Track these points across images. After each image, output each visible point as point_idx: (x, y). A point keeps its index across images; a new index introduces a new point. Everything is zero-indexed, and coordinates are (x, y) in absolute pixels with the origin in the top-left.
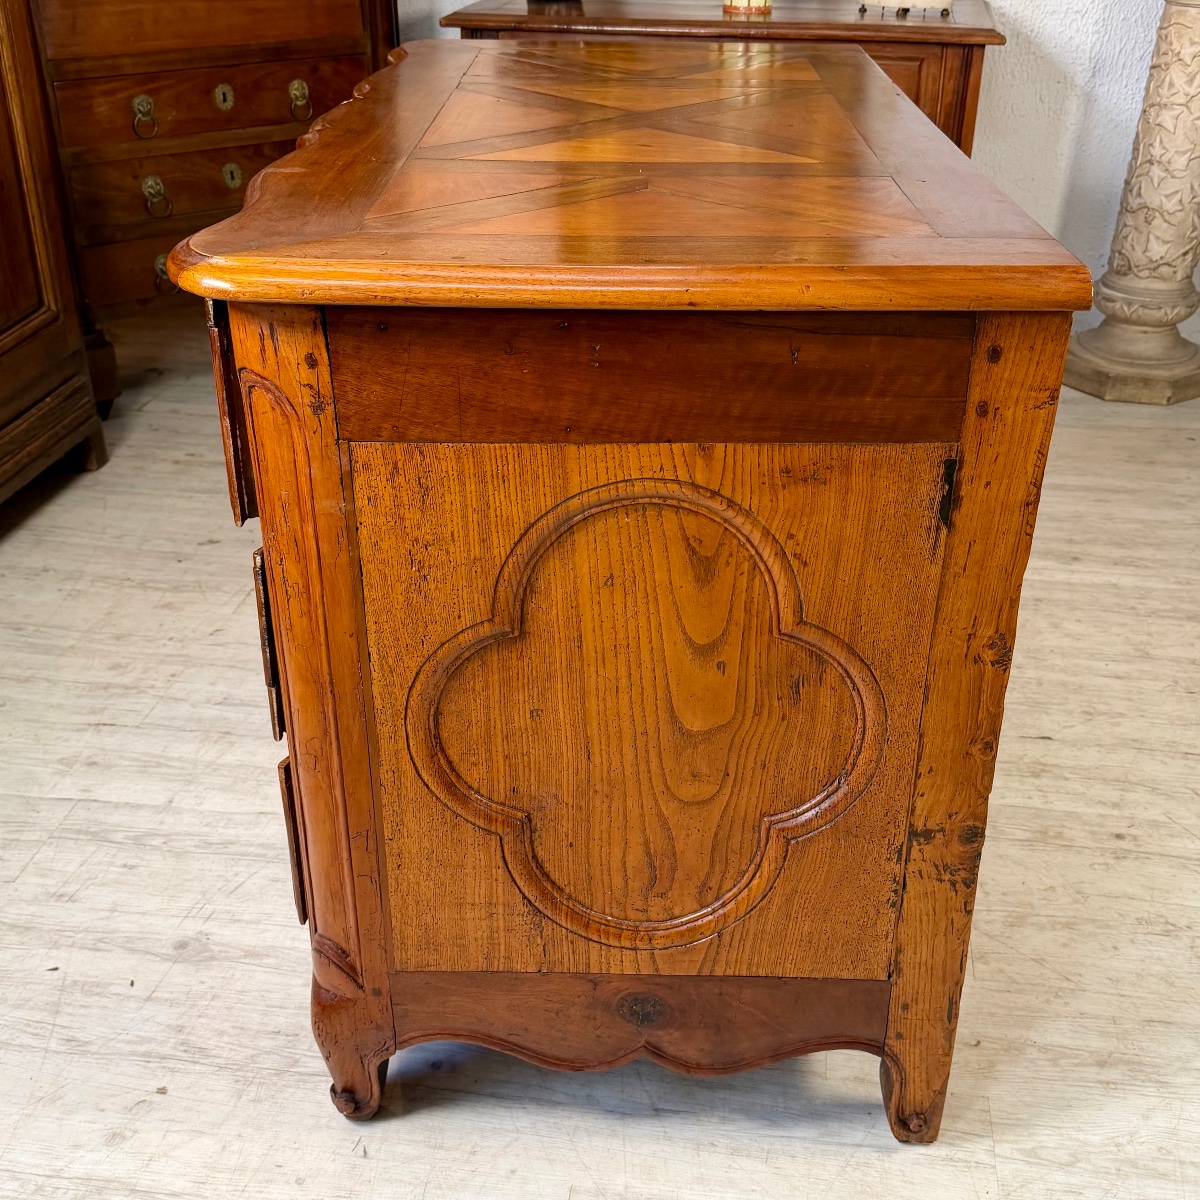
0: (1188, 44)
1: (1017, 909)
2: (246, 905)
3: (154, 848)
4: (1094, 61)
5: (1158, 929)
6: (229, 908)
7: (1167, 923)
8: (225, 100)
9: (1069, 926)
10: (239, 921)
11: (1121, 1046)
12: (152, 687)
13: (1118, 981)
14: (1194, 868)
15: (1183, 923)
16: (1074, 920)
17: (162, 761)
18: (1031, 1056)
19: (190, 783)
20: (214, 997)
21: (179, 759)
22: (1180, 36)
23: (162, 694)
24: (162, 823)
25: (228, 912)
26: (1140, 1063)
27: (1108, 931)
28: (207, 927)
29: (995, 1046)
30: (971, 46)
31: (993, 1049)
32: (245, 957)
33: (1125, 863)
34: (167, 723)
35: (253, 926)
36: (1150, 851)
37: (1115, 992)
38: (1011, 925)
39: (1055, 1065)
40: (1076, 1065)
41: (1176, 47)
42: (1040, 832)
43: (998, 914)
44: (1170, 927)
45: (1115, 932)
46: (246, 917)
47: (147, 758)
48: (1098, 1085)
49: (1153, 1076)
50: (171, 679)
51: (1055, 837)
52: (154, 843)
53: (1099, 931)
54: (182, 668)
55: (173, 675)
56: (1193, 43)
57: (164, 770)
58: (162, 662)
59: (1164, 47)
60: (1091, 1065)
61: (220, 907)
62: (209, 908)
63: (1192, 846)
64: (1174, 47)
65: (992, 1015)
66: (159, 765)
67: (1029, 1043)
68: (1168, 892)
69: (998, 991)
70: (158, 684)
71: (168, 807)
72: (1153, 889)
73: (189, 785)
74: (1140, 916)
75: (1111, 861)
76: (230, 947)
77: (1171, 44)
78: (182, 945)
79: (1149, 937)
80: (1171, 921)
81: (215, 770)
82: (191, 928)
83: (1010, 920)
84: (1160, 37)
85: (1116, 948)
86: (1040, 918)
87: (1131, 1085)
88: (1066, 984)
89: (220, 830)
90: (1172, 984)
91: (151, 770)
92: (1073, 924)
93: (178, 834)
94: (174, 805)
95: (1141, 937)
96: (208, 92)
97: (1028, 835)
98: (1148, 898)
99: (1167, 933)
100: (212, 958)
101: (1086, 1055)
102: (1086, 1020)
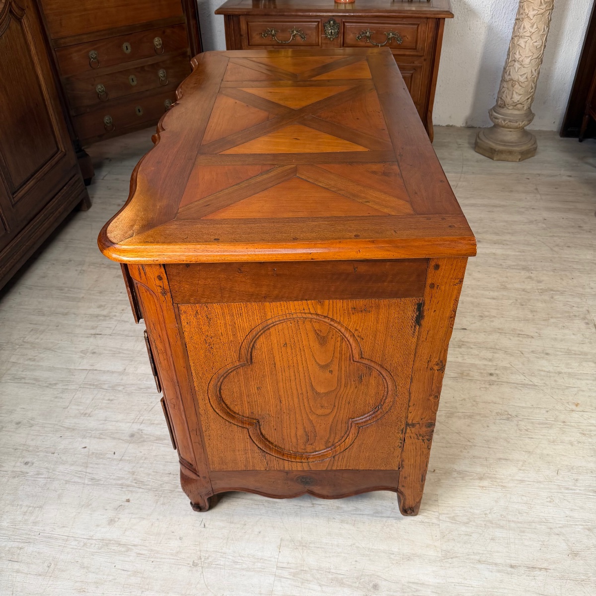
0: (531, 10)
1: (451, 410)
2: (156, 416)
3: (120, 391)
5: (504, 417)
6: (149, 418)
7: (508, 414)
8: (127, 49)
9: (470, 417)
10: (154, 424)
11: (489, 471)
12: (115, 316)
13: (488, 441)
14: (520, 388)
15: (514, 414)
16: (472, 414)
17: (121, 351)
18: (454, 476)
19: (132, 361)
20: (146, 459)
21: (127, 350)
22: (528, 7)
23: (119, 319)
24: (122, 379)
25: (149, 420)
26: (496, 478)
27: (485, 419)
28: (141, 427)
29: (441, 472)
30: (439, 18)
31: (440, 473)
32: (156, 440)
33: (493, 387)
34: (121, 333)
35: (159, 426)
36: (503, 381)
37: (487, 446)
38: (448, 417)
39: (463, 480)
40: (471, 479)
41: (527, 11)
42: (461, 373)
43: (444, 412)
44: (510, 416)
45: (488, 419)
46: (156, 422)
47: (115, 350)
48: (479, 488)
49: (500, 483)
50: (122, 311)
51: (466, 376)
52: (119, 389)
53: (482, 419)
54: (126, 306)
55: (123, 310)
57: (121, 355)
58: (118, 304)
59: (522, 11)
60: (477, 479)
61: (146, 418)
62: (142, 418)
63: (519, 378)
64: (526, 11)
65: (440, 458)
66: (120, 353)
67: (454, 470)
68: (509, 399)
69: (443, 447)
70: (117, 314)
71: (123, 373)
72: (503, 398)
73: (132, 362)
74: (498, 411)
75: (488, 386)
76: (151, 436)
77: (525, 10)
78: (132, 436)
79: (501, 421)
80: (510, 413)
81: (141, 354)
82: (136, 427)
83: (448, 414)
84: (520, 6)
85: (488, 426)
86: (460, 413)
87: (491, 487)
88: (468, 443)
89: (145, 382)
90: (509, 442)
91: (117, 355)
92: (473, 416)
93: (128, 385)
94: (126, 371)
95: (498, 421)
96: (120, 46)
97: (456, 375)
98: (501, 403)
99: (508, 419)
100: (144, 441)
101: (475, 475)
102: (476, 459)
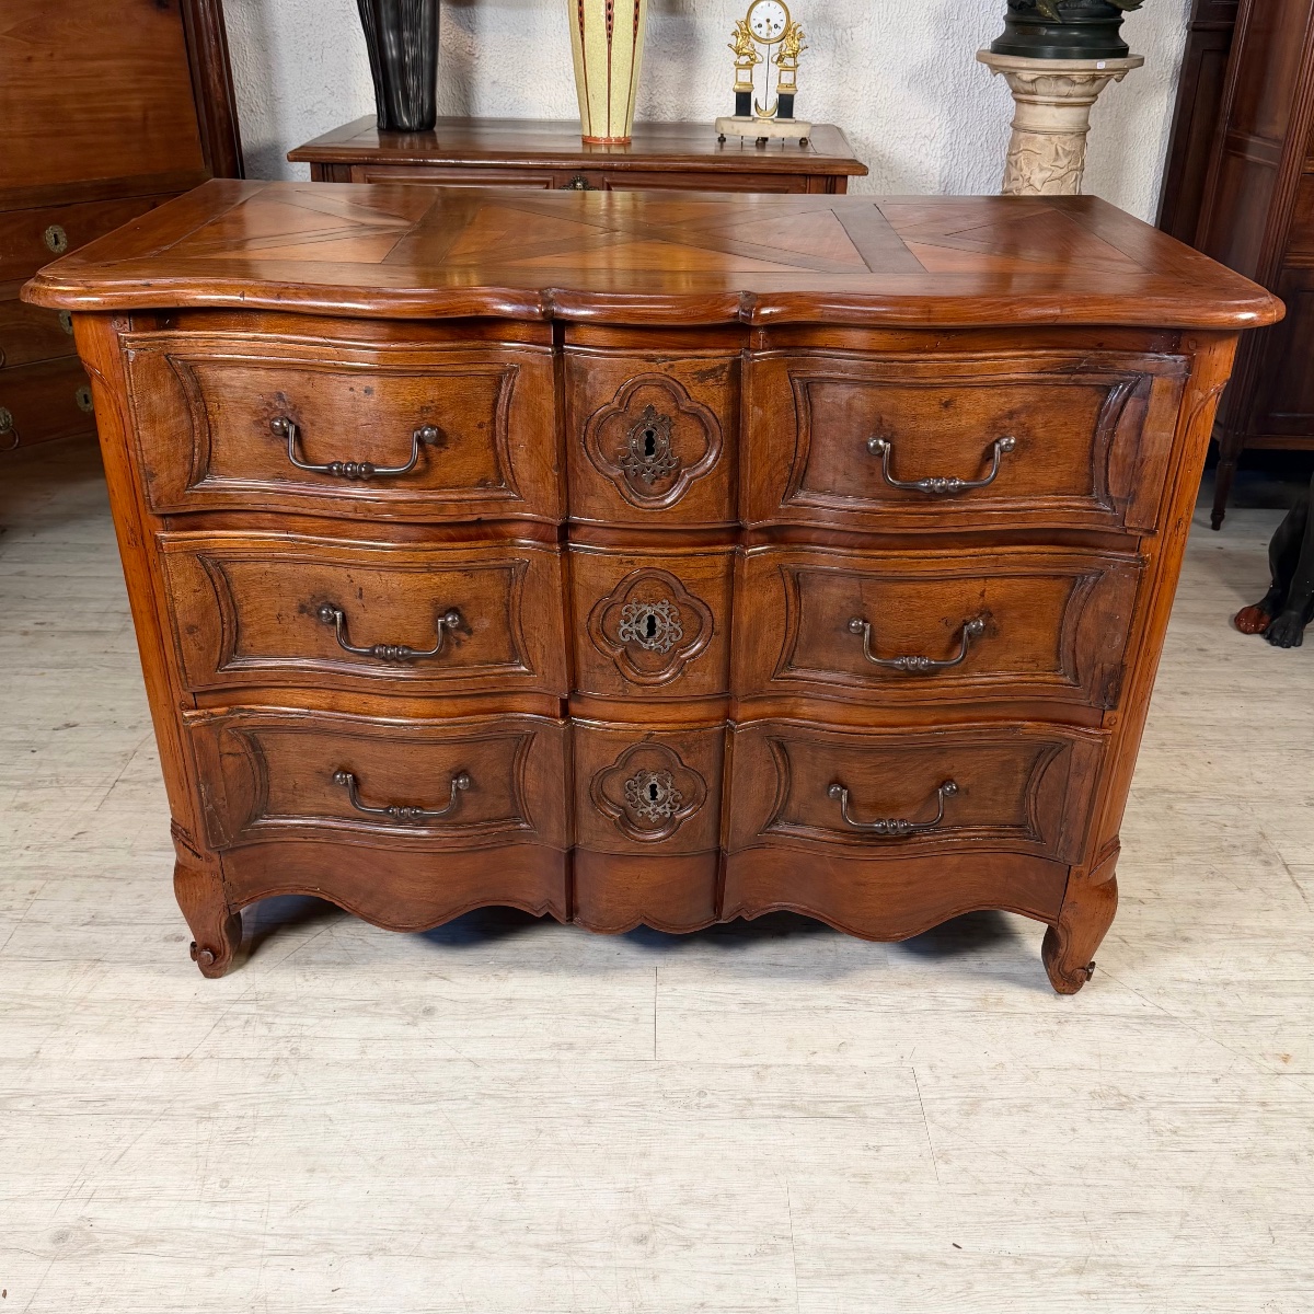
0: (1037, 170)
1: (971, 1094)
2: (132, 1178)
3: (21, 1113)
4: (943, 185)
5: (1112, 1102)
6: (113, 1183)
7: (1120, 1095)
8: (57, 242)
9: (1025, 1108)
10: (126, 1199)
11: (1096, 1247)
12: (9, 909)
13: (1081, 1169)
15: (1134, 1093)
16: (1028, 1101)
17: (25, 1001)
18: (1007, 1271)
19: (59, 1026)
20: (103, 1302)
21: (44, 998)
22: (1029, 163)
23: (21, 917)
24: (29, 1080)
25: (113, 1188)
26: (1118, 1265)
27: (1063, 1110)
28: (90, 1210)
29: (971, 1262)
30: (835, 177)
31: (968, 1266)
32: (136, 1244)
33: (1068, 1028)
34: (28, 953)
35: (144, 1204)
36: (1091, 1012)
37: (1080, 1181)
38: (968, 1114)
39: (1033, 1278)
40: (1055, 1275)
41: (1026, 172)
42: (980, 999)
43: (953, 1101)
44: (1124, 1100)
45: (1070, 1111)
46: (134, 1193)
47: (7, 1000)
48: (1079, 1297)
49: (1133, 1279)
50: (30, 897)
51: (996, 1004)
52: (21, 1107)
53: (1056, 1111)
54: (42, 883)
55: (32, 893)
56: (1041, 170)
57: (28, 1012)
58: (19, 877)
59: (1015, 173)
60: (1069, 1273)
61: (103, 1183)
62: (91, 1185)
64: (1023, 173)
65: (961, 1225)
66: (22, 1007)
67: (1003, 1253)
68: (1115, 1057)
69: (964, 1195)
70: (16, 905)
71: (34, 1060)
72: (1100, 1055)
73: (58, 1029)
74: (1092, 1089)
75: (1055, 1028)
76: (119, 1233)
77: (1021, 170)
78: (61, 1237)
79: (1104, 1113)
80: (1123, 1091)
81: (87, 1008)
82: (70, 1213)
83: (965, 1107)
84: (1009, 162)
85: (1074, 1130)
86: (995, 1102)
87: (1113, 1293)
88: (1031, 1179)
89: (98, 1084)
90: (1135, 1167)
91: (13, 1013)
92: (1029, 1105)
93: (48, 1093)
94: (41, 1056)
95: (1097, 1114)
96: (38, 234)
97: (969, 1004)
98: (1097, 1067)
99: (1121, 1107)
100: (97, 1251)
101: (1063, 1262)
102: (1057, 1220)
